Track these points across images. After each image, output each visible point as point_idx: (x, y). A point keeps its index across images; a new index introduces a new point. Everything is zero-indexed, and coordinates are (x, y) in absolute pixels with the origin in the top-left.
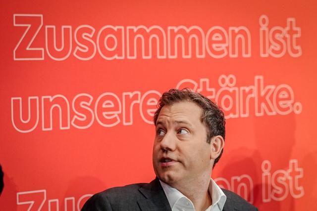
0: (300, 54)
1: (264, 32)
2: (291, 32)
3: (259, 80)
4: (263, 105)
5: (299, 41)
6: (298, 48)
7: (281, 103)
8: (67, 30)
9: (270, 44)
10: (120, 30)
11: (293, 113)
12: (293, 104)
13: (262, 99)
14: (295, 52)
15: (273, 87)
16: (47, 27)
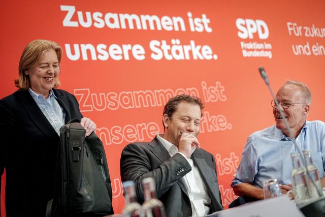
0: (226, 99)
1: (205, 90)
2: (219, 89)
3: (207, 114)
4: (211, 126)
5: (224, 93)
6: (224, 96)
7: (220, 124)
8: (102, 96)
9: (209, 96)
10: (130, 94)
11: (227, 129)
12: (227, 125)
13: (210, 123)
14: (223, 98)
15: (215, 117)
16: (92, 95)
